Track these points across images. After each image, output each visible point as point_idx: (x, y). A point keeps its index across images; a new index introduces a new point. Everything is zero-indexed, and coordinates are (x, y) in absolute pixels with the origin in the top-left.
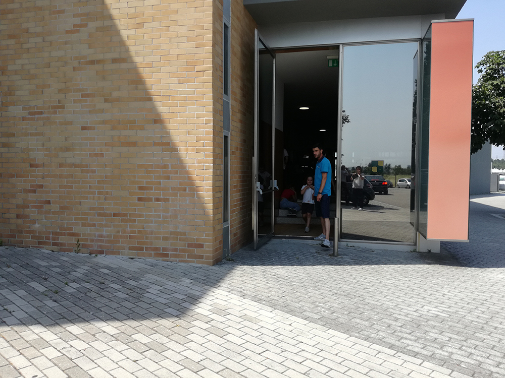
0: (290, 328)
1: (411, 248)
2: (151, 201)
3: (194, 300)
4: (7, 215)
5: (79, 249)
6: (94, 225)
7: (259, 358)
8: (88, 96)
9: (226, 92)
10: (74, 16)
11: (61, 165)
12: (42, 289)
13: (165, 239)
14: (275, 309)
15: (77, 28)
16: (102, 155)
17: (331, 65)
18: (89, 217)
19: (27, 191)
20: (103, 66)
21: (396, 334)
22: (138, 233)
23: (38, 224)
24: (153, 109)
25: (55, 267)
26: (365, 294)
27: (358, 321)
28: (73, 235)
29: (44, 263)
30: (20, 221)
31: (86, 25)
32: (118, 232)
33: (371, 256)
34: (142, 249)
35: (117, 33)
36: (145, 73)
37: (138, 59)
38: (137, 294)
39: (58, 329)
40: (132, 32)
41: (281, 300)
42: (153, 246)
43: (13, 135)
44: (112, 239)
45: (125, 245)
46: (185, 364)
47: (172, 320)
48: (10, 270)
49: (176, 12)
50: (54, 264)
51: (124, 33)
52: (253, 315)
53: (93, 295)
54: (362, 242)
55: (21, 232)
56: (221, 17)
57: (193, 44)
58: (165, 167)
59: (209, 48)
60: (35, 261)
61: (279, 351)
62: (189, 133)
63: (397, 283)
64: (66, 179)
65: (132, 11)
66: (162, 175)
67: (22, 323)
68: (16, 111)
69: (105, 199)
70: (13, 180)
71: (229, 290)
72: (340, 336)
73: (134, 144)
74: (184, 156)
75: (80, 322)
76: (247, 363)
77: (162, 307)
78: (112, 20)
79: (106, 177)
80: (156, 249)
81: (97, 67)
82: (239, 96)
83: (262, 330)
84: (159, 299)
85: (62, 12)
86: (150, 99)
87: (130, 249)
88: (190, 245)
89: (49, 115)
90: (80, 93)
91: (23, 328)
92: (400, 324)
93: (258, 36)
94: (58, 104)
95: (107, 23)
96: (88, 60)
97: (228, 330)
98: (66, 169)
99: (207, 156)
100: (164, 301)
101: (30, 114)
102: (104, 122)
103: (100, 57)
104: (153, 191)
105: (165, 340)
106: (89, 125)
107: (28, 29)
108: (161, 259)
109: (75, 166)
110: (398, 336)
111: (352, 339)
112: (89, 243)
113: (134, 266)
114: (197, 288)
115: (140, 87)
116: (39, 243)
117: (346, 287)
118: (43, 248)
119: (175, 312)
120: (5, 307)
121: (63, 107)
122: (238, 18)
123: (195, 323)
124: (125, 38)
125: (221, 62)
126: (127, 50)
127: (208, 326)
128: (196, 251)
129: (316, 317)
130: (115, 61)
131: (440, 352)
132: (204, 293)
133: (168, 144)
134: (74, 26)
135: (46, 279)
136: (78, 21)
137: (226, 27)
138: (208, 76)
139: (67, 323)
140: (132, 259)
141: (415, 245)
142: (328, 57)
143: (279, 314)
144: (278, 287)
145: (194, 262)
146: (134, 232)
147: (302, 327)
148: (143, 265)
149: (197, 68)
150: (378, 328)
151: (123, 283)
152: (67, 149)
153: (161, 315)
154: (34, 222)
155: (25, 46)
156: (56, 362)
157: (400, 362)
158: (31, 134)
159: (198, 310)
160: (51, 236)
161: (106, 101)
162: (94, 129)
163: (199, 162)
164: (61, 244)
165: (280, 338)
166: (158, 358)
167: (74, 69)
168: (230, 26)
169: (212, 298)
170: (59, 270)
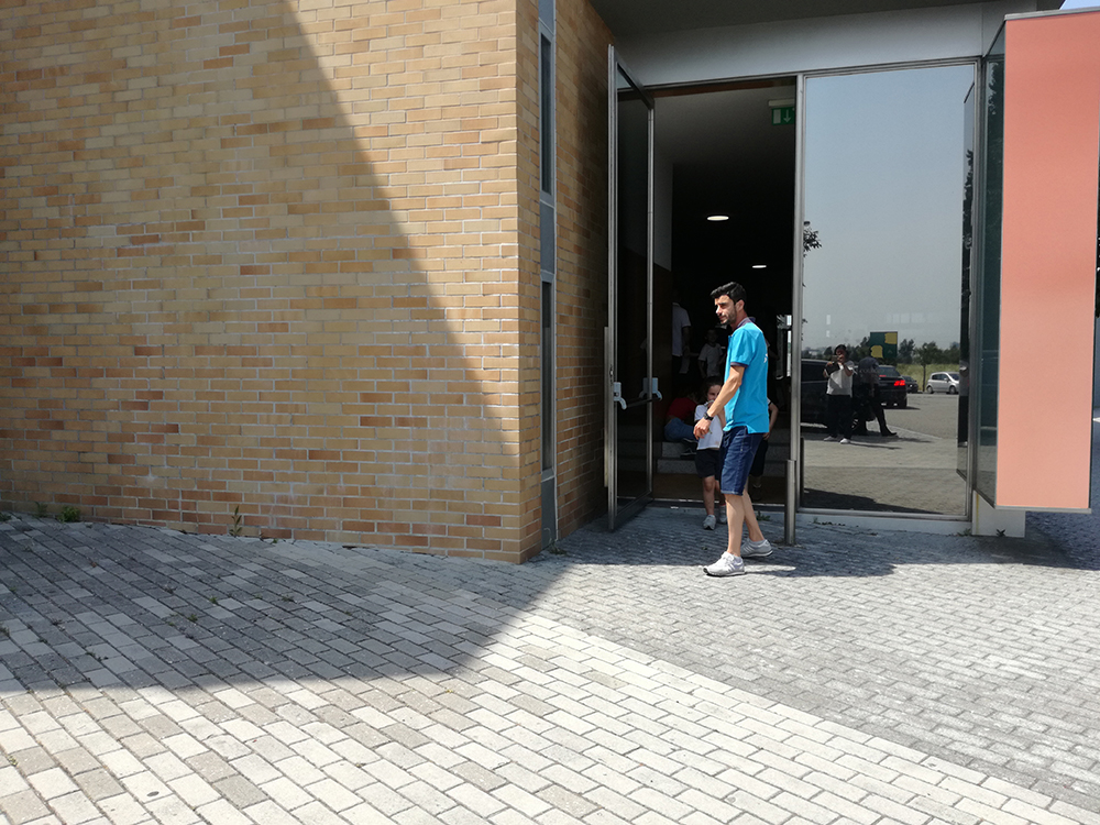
0: (691, 700)
1: (960, 528)
2: (390, 424)
3: (483, 636)
4: (88, 457)
5: (238, 527)
6: (270, 477)
7: (624, 764)
8: (252, 200)
9: (546, 186)
10: (223, 29)
11: (199, 350)
12: (163, 612)
13: (419, 505)
14: (657, 658)
15: (227, 55)
16: (284, 328)
17: (777, 119)
18: (259, 460)
19: (128, 405)
20: (285, 137)
21: (926, 716)
22: (363, 494)
23: (154, 474)
24: (391, 227)
25: (191, 565)
26: (855, 628)
27: (840, 686)
28: (227, 497)
29: (166, 558)
30: (115, 469)
31: (247, 49)
32: (321, 491)
33: (869, 544)
34: (370, 527)
35: (313, 62)
36: (372, 147)
37: (357, 120)
38: (361, 623)
39: (198, 696)
40: (343, 61)
41: (671, 639)
42: (394, 521)
43: (99, 287)
44: (308, 506)
45: (336, 519)
46: (466, 772)
47: (436, 679)
48: (97, 571)
49: (438, 13)
50: (187, 559)
51: (328, 63)
52: (610, 671)
53: (270, 624)
54: (849, 514)
55: (117, 491)
56: (534, 21)
57: (474, 83)
58: (418, 350)
59: (510, 91)
60: (146, 552)
61: (666, 749)
62: (467, 277)
63: (928, 604)
64: (209, 380)
65: (344, 14)
66: (410, 368)
67: (125, 682)
68: (103, 236)
69: (293, 421)
70: (99, 382)
71: (557, 616)
72: (802, 720)
73: (352, 303)
74: (457, 327)
75: (244, 681)
76: (597, 773)
77: (416, 651)
78: (301, 34)
79: (294, 374)
80: (401, 527)
81: (273, 138)
82: (574, 195)
83: (630, 704)
84: (408, 635)
85: (197, 21)
86: (383, 205)
87: (346, 526)
88: (471, 520)
89: (172, 244)
90: (237, 196)
91: (127, 693)
92: (935, 695)
93: (615, 59)
94: (190, 220)
95: (290, 43)
96: (252, 123)
97: (556, 702)
98: (208, 357)
99: (505, 327)
100: (420, 639)
101: (133, 241)
102: (288, 257)
103: (278, 116)
104: (393, 404)
105: (422, 722)
106: (256, 264)
107: (125, 60)
108: (411, 548)
109: (230, 350)
110: (930, 720)
111: (828, 725)
112: (259, 515)
113: (355, 564)
114: (489, 612)
115: (362, 179)
116: (156, 515)
117: (812, 613)
118: (164, 525)
119: (442, 663)
120: (90, 649)
121: (201, 226)
122: (571, 23)
123: (486, 686)
124: (330, 74)
125: (534, 120)
126: (335, 101)
127: (511, 693)
128: (485, 532)
129: (747, 676)
130: (308, 124)
131: (1026, 756)
132: (504, 622)
133: (423, 302)
134: (223, 50)
135: (171, 591)
136: (228, 39)
137: (545, 43)
138: (508, 153)
139: (216, 683)
140: (350, 548)
141: (969, 519)
142: (771, 104)
143: (665, 670)
144: (663, 611)
145: (480, 556)
146: (353, 491)
147: (718, 699)
148: (372, 562)
149: (484, 136)
150: (886, 701)
151: (331, 600)
152: (212, 316)
153: (413, 668)
154: (144, 471)
155: (121, 97)
156: (196, 765)
157: (934, 777)
158: (136, 285)
159: (491, 659)
160: (180, 499)
161: (292, 210)
162: (266, 271)
163: (488, 340)
164: (203, 518)
165: (669, 720)
166: (408, 759)
167: (224, 143)
168: (553, 41)
169: (520, 633)
170: (199, 573)
